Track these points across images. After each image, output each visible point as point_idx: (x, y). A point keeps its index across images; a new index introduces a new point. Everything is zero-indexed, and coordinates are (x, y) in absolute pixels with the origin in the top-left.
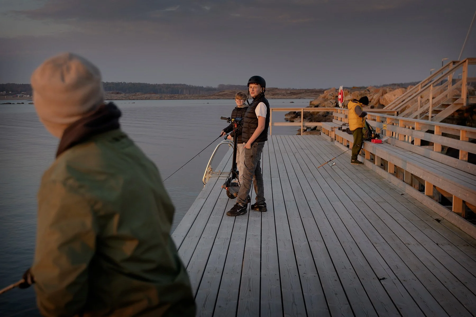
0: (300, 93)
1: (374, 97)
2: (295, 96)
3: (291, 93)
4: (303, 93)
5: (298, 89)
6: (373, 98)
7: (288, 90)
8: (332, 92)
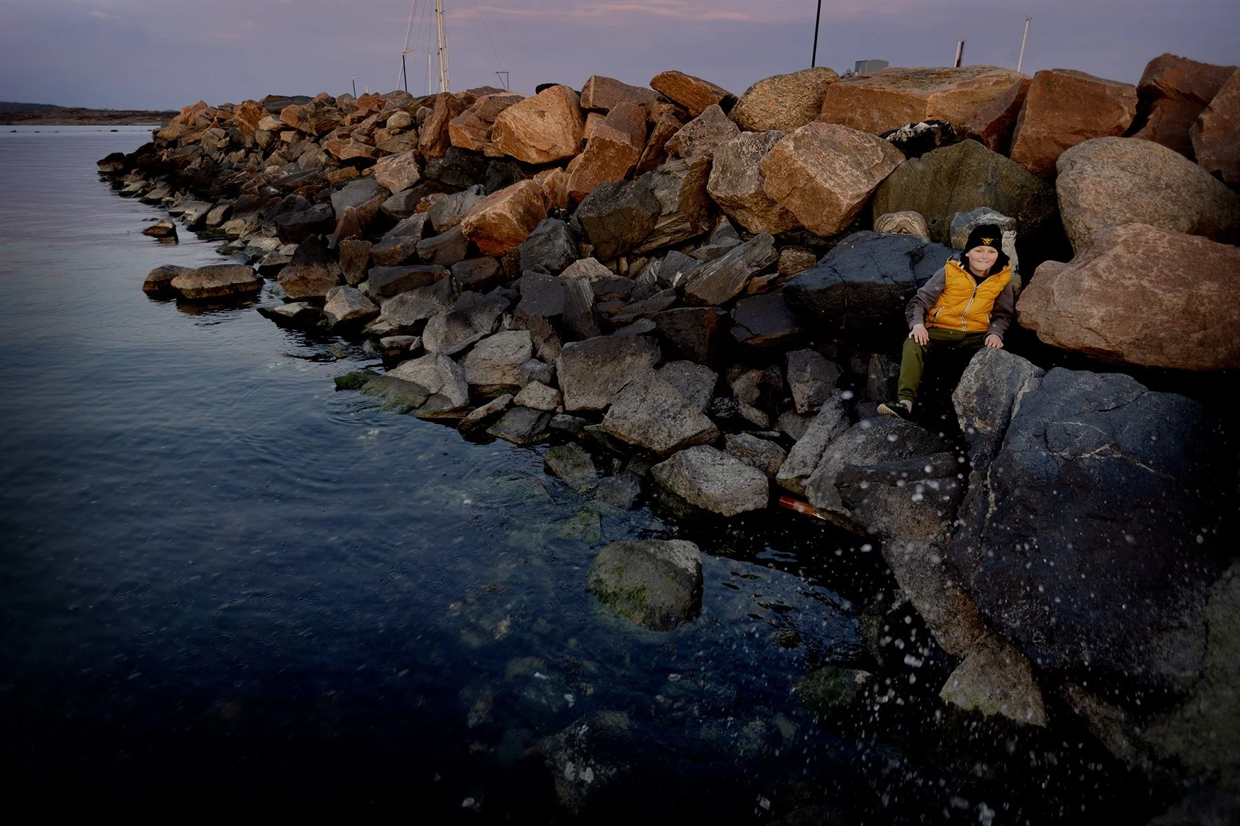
0: (126, 117)
2: (118, 121)
3: (110, 116)
4: (130, 116)
5: (120, 110)
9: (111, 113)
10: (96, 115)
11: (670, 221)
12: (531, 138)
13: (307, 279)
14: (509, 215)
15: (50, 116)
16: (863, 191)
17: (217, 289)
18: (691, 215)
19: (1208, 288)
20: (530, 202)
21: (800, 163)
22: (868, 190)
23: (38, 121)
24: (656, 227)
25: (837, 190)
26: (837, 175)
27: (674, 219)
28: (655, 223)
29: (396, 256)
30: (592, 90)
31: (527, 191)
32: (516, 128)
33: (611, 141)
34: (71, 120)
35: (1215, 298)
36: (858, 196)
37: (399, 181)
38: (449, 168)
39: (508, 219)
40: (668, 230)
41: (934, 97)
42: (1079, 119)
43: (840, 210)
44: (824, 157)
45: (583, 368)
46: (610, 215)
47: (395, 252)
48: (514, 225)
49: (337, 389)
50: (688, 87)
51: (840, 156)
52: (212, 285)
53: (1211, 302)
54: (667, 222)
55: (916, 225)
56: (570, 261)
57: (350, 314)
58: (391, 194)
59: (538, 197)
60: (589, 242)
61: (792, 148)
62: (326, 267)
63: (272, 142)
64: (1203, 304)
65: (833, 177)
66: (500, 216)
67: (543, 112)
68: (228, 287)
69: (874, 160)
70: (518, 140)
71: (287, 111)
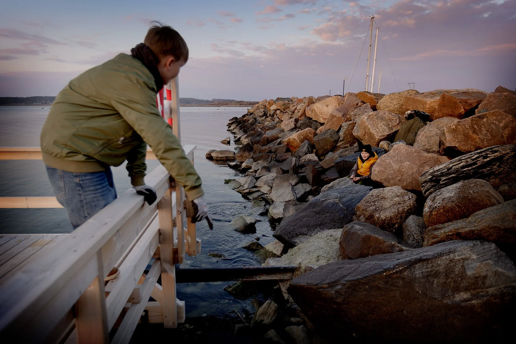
1: (298, 108)
6: (296, 108)
7: (248, 102)
8: (263, 103)
9: (251, 103)
10: (246, 103)
11: (342, 143)
12: (321, 114)
13: (243, 156)
14: (297, 139)
15: (231, 104)
16: (385, 134)
17: (222, 157)
18: (350, 142)
19: (407, 164)
20: (307, 135)
21: (367, 124)
22: (387, 134)
23: (228, 105)
24: (337, 145)
25: (375, 134)
26: (378, 128)
27: (343, 143)
28: (337, 144)
29: (266, 150)
30: (346, 97)
31: (307, 131)
32: (317, 110)
33: (335, 115)
34: (237, 105)
35: (407, 167)
36: (383, 136)
37: (287, 127)
38: (303, 124)
39: (296, 140)
40: (342, 146)
41: (430, 102)
42: (451, 110)
43: (376, 140)
44: (376, 122)
45: (278, 182)
46: (321, 140)
47: (266, 149)
48: (298, 142)
49: (225, 183)
50: (367, 97)
51: (382, 122)
52: (221, 156)
53: (405, 168)
54: (341, 144)
55: (385, 145)
56: (306, 154)
57: (246, 166)
58: (284, 132)
59: (311, 133)
60: (315, 149)
61: (366, 119)
62: (249, 153)
63: (274, 114)
64: (403, 169)
65: (376, 129)
66: (294, 139)
67: (328, 105)
68: (225, 157)
69: (394, 124)
70: (318, 114)
71: (278, 103)
